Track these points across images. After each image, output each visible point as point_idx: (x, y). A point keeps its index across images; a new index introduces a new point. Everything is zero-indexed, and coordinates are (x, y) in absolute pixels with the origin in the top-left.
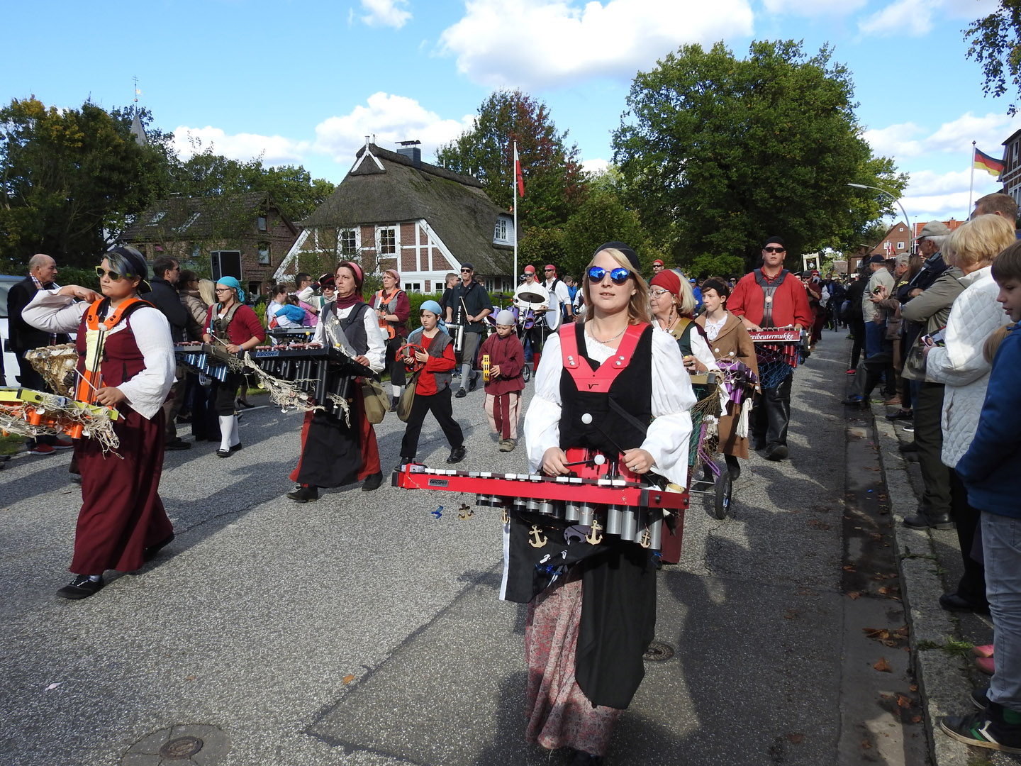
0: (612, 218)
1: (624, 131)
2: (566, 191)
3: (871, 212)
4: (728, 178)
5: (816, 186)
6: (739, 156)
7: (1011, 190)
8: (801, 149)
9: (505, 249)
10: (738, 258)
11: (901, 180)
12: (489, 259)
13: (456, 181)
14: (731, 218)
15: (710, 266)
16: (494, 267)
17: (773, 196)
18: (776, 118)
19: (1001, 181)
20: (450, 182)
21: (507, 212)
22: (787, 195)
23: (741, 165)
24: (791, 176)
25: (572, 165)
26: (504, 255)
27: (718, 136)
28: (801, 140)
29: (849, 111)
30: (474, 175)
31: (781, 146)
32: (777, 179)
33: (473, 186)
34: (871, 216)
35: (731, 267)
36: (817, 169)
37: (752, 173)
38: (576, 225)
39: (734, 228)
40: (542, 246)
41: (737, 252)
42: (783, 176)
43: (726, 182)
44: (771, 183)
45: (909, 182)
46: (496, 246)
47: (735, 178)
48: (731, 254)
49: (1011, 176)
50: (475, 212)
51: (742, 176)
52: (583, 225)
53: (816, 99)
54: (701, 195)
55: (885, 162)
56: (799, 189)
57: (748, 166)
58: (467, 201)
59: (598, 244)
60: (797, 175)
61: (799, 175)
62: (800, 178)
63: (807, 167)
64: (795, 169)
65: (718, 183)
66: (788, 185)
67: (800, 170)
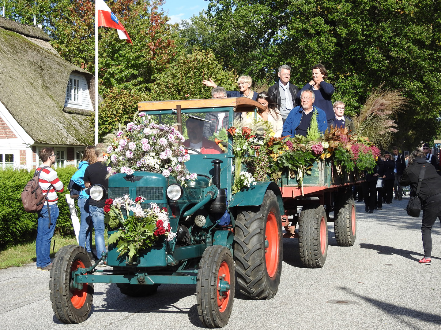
2: (149, 47)
4: (336, 35)
5: (433, 46)
6: (347, 11)
9: (78, 114)
12: (60, 125)
13: (17, 32)
14: (340, 80)
16: (65, 134)
17: (389, 57)
20: (11, 32)
21: (81, 70)
22: (403, 55)
23: (350, 20)
24: (406, 36)
25: (156, 17)
26: (78, 120)
30: (40, 26)
31: (394, 1)
32: (390, 38)
33: (38, 38)
36: (434, 28)
37: (363, 30)
40: (124, 110)
42: (397, 35)
43: (334, 40)
46: (67, 110)
47: (344, 35)
50: (42, 69)
51: (352, 33)
52: (173, 86)
56: (415, 49)
57: (357, 22)
58: (31, 55)
60: (412, 33)
61: (414, 34)
62: (415, 37)
63: (423, 25)
64: (409, 27)
65: (325, 40)
66: (403, 45)
67: (415, 28)
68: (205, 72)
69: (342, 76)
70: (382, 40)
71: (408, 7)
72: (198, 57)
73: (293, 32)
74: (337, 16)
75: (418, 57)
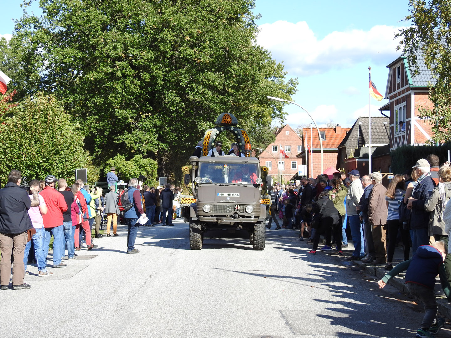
0: (53, 119)
1: (26, 22)
3: (264, 116)
6: (151, 58)
7: (396, 108)
8: (211, 56)
10: (152, 161)
11: (290, 86)
14: (143, 119)
15: (124, 168)
17: (185, 100)
18: (186, 23)
19: (388, 98)
22: (198, 98)
24: (201, 81)
27: (129, 38)
28: (211, 48)
29: (251, 21)
31: (193, 51)
32: (187, 82)
34: (265, 119)
35: (145, 170)
36: (225, 76)
38: (16, 126)
39: (147, 130)
41: (150, 154)
42: (194, 81)
43: (139, 83)
44: (182, 87)
45: (298, 87)
47: (148, 80)
48: (144, 157)
49: (396, 96)
51: (153, 78)
53: (220, 7)
54: (112, 95)
55: (275, 66)
56: (209, 93)
59: (40, 145)
60: (207, 79)
61: (209, 80)
62: (210, 84)
63: (216, 72)
64: (204, 74)
65: (131, 83)
66: (198, 90)
67: (209, 75)
68: (51, 115)
69: (144, 116)
70: (181, 84)
71: (204, 57)
72: (43, 101)
73: (101, 75)
74: (142, 62)
75: (211, 101)
